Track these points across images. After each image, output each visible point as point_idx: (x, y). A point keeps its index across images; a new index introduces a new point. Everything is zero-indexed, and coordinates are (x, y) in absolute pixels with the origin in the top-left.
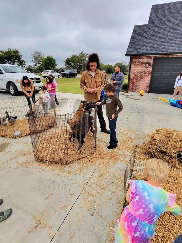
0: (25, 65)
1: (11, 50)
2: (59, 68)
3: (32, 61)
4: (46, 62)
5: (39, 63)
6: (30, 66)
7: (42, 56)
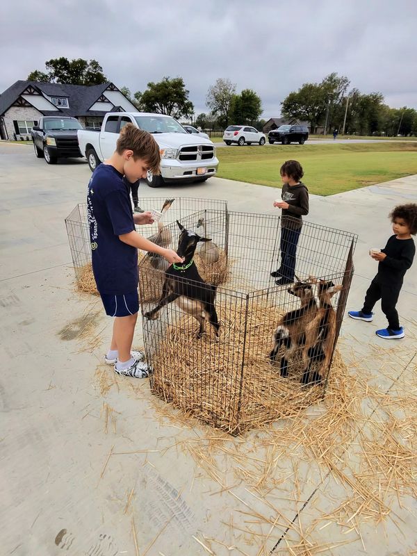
0: (192, 113)
2: (267, 120)
3: (209, 103)
4: (237, 105)
5: (221, 108)
6: (202, 116)
7: (231, 92)
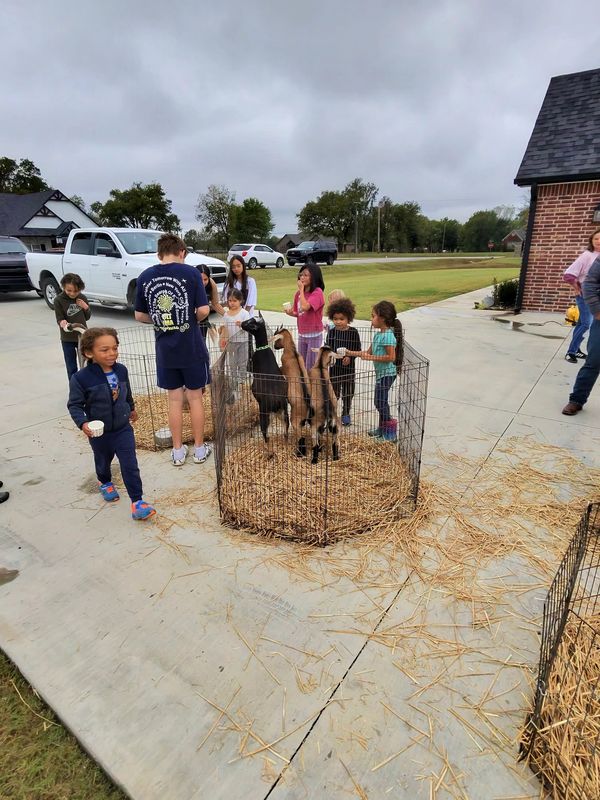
0: (178, 229)
1: (142, 187)
2: (280, 237)
3: (200, 216)
4: (239, 219)
5: (218, 223)
6: (192, 233)
7: (229, 202)
